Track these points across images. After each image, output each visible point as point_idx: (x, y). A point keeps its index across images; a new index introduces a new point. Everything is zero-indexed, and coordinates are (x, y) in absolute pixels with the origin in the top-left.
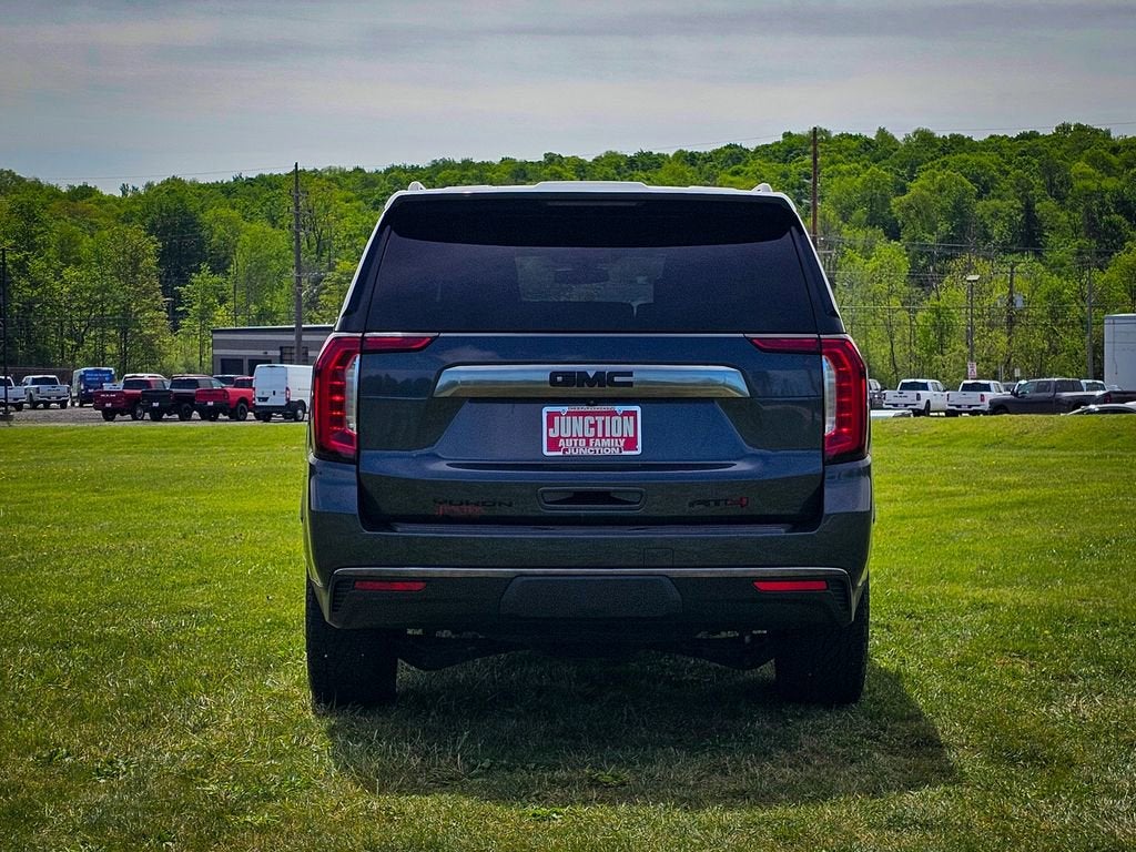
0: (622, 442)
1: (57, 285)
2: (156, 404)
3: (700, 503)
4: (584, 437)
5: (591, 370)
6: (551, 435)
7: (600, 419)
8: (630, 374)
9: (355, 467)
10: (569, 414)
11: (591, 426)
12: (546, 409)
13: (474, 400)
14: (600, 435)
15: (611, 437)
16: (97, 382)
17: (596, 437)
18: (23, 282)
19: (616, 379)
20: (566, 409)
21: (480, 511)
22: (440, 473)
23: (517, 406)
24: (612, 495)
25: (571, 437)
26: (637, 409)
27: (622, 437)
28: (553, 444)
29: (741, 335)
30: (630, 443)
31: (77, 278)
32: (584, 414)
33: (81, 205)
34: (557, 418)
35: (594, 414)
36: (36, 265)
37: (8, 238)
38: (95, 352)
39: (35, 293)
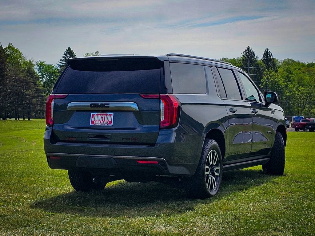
0: (108, 122)
1: (297, 92)
2: (310, 127)
3: (125, 138)
4: (100, 121)
5: (100, 103)
6: (92, 120)
7: (104, 116)
8: (108, 104)
9: (51, 128)
10: (97, 115)
11: (102, 118)
12: (92, 113)
13: (77, 111)
14: (103, 120)
15: (106, 121)
16: (298, 120)
17: (102, 121)
18: (287, 91)
19: (106, 105)
20: (96, 113)
21: (75, 139)
22: (68, 129)
23: (86, 112)
24: (105, 136)
25: (97, 121)
26: (113, 113)
27: (108, 121)
28: (93, 122)
29: (138, 94)
30: (110, 122)
31: (303, 90)
32: (101, 115)
33: (311, 68)
34: (94, 116)
35: (103, 115)
36: (290, 86)
37: (283, 78)
38: (308, 112)
39: (290, 94)
